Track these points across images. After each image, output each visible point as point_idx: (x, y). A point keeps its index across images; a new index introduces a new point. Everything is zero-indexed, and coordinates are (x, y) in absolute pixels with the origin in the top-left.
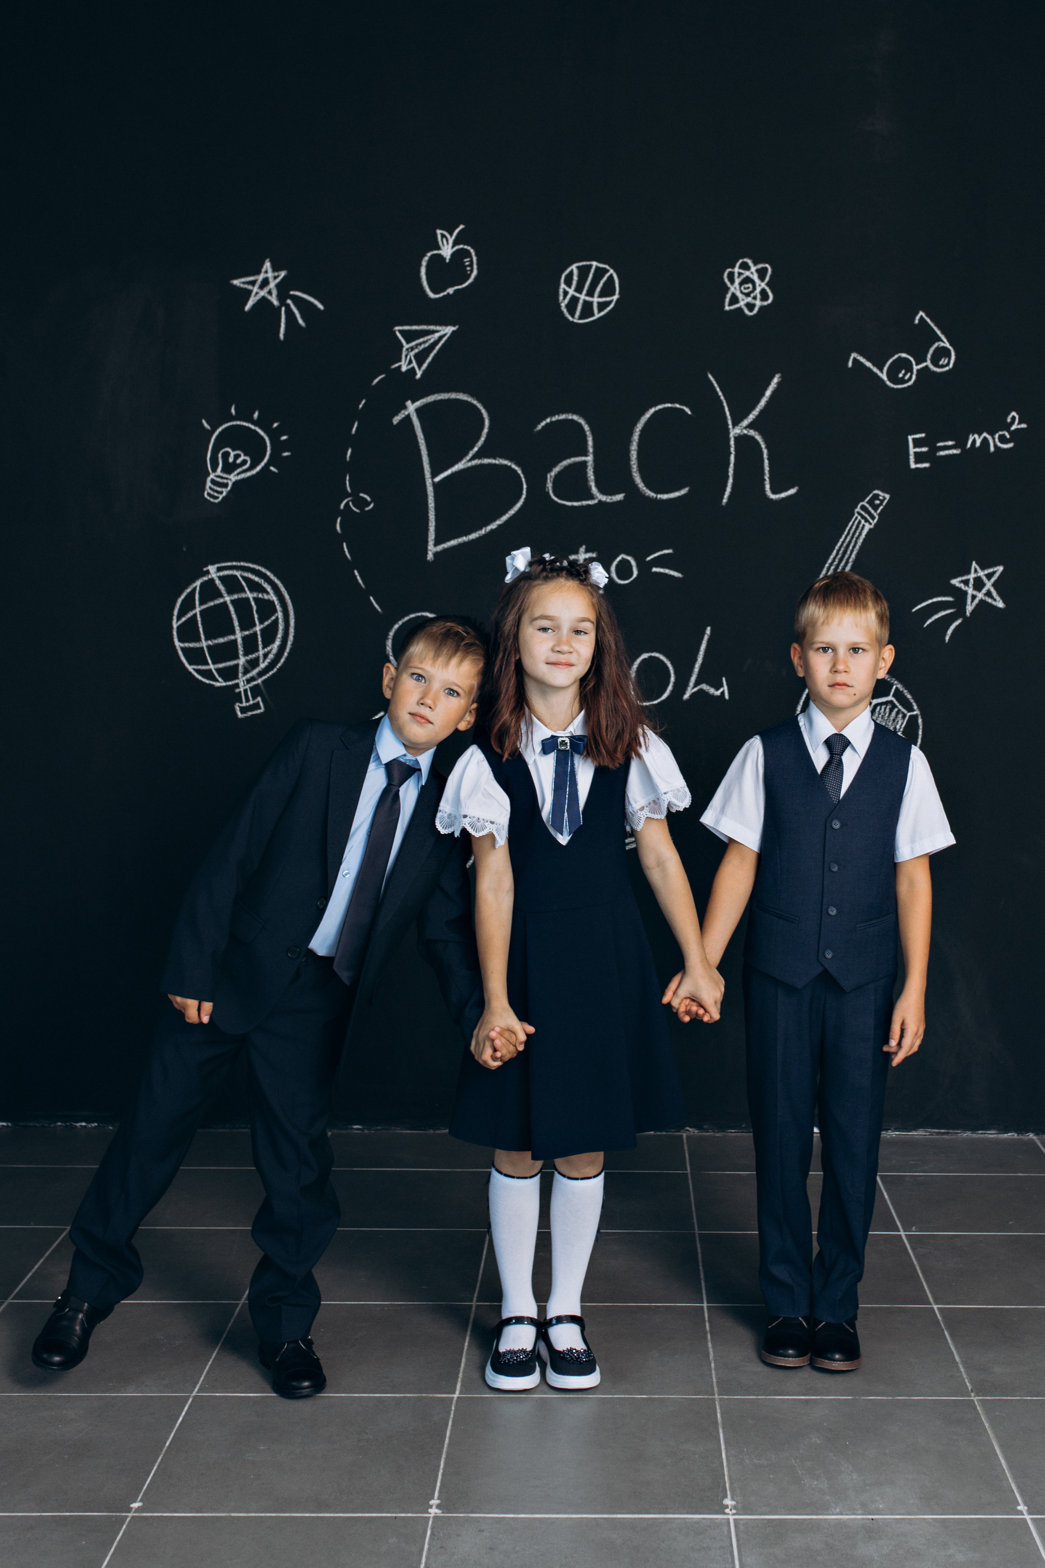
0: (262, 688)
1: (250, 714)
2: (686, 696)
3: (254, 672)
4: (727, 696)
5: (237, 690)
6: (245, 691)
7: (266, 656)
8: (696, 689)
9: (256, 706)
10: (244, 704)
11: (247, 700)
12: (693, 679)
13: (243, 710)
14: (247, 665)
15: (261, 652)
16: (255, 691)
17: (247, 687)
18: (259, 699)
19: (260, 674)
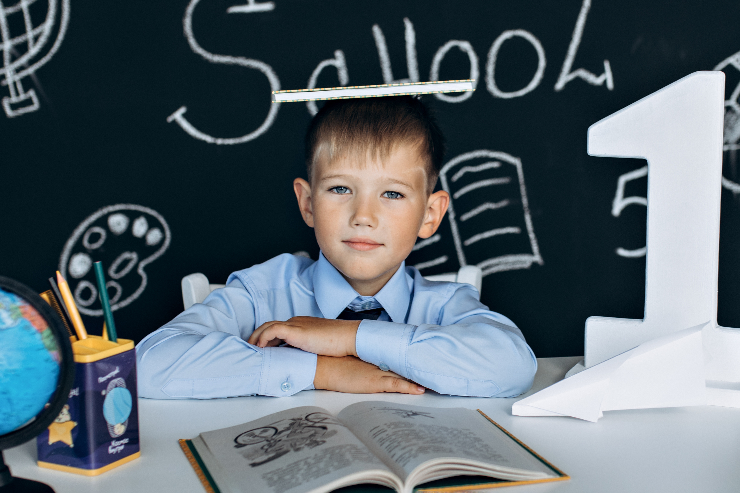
0: (35, 80)
1: (22, 111)
2: (560, 85)
3: (23, 60)
4: (610, 85)
5: (4, 83)
6: (15, 84)
7: (36, 39)
8: (571, 77)
9: (28, 102)
10: (14, 99)
11: (17, 94)
12: (568, 63)
13: (14, 107)
14: (15, 52)
15: (30, 34)
16: (27, 83)
17: (18, 77)
18: (32, 93)
19: (32, 61)
